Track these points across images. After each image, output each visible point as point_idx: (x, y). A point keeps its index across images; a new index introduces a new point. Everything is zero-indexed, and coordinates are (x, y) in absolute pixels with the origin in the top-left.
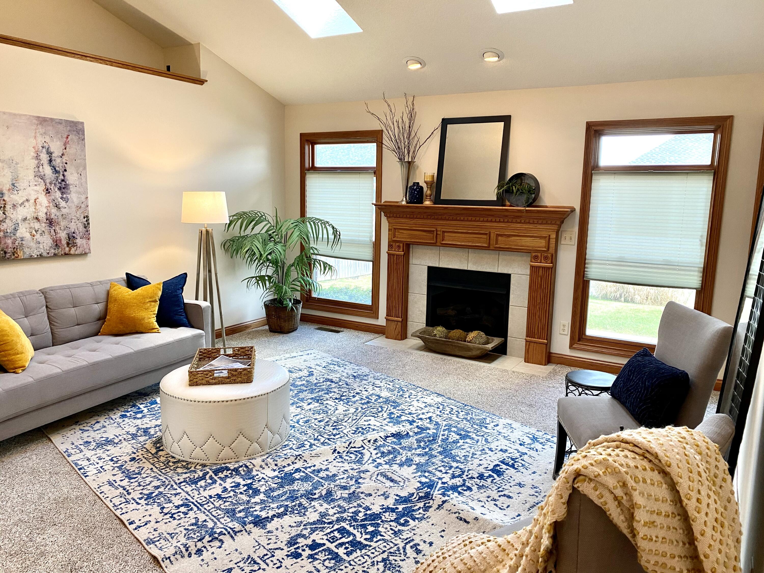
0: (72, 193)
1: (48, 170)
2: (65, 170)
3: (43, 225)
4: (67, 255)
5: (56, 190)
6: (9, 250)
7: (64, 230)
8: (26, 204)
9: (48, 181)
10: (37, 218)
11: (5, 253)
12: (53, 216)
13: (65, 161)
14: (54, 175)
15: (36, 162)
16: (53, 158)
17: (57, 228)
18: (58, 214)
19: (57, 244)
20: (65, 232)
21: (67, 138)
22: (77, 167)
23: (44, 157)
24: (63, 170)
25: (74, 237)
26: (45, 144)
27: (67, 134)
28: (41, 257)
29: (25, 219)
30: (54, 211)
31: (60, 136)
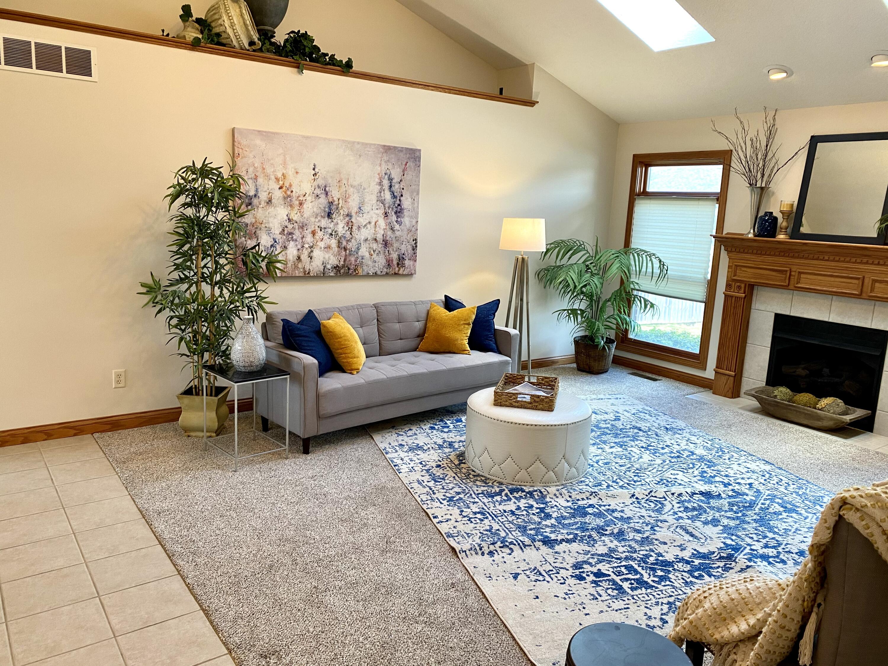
0: (405, 217)
1: (387, 195)
2: (402, 196)
3: (380, 245)
4: (396, 274)
5: (393, 213)
6: (352, 267)
7: (396, 251)
8: (368, 226)
9: (387, 205)
10: (375, 239)
11: (349, 269)
12: (388, 238)
13: (402, 187)
14: (393, 200)
15: (379, 187)
16: (393, 184)
17: (391, 250)
18: (392, 236)
19: (389, 263)
20: (397, 253)
21: (406, 165)
22: (412, 193)
23: (386, 183)
24: (400, 195)
25: (403, 258)
26: (388, 171)
27: (406, 161)
28: (375, 275)
29: (366, 240)
30: (389, 233)
31: (400, 163)
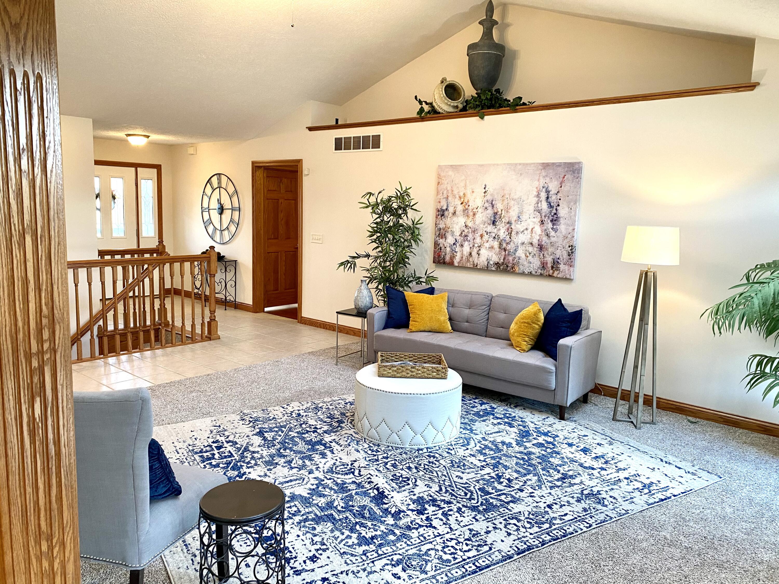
0: (562, 224)
1: (544, 206)
2: (558, 205)
3: (535, 249)
4: (550, 276)
5: (549, 221)
6: (510, 265)
7: (551, 255)
8: (525, 232)
9: (543, 214)
10: (531, 244)
11: (507, 266)
12: (543, 243)
13: (559, 198)
14: (549, 210)
15: (537, 199)
16: (550, 196)
17: (545, 253)
18: (547, 241)
19: (543, 266)
20: (551, 257)
21: (564, 177)
22: (569, 202)
23: (543, 195)
25: (558, 262)
26: (545, 185)
27: (563, 174)
29: (523, 243)
30: (545, 239)
31: (558, 177)
